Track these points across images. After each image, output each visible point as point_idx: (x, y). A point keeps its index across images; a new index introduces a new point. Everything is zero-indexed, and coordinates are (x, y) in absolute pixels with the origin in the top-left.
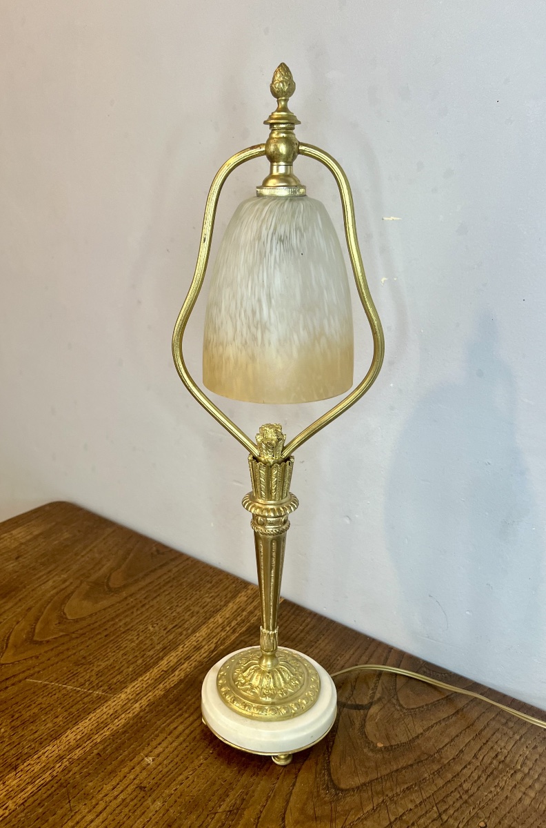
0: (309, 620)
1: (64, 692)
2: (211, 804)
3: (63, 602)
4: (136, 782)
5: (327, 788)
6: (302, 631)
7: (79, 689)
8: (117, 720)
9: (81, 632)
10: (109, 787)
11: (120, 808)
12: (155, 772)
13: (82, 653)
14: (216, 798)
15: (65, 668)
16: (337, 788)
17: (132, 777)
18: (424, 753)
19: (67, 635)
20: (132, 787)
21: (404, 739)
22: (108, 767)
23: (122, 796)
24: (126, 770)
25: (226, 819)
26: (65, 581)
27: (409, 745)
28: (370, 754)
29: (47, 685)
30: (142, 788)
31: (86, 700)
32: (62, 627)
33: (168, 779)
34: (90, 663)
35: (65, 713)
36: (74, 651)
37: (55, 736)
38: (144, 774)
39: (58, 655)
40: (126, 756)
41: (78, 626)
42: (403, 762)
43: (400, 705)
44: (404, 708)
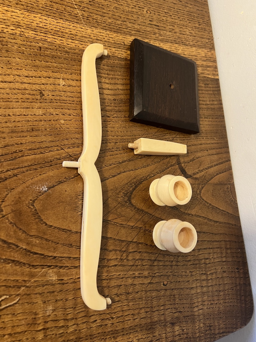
0: (216, 103)
6: (206, 105)
16: (129, 200)
43: (200, 192)
44: (200, 195)
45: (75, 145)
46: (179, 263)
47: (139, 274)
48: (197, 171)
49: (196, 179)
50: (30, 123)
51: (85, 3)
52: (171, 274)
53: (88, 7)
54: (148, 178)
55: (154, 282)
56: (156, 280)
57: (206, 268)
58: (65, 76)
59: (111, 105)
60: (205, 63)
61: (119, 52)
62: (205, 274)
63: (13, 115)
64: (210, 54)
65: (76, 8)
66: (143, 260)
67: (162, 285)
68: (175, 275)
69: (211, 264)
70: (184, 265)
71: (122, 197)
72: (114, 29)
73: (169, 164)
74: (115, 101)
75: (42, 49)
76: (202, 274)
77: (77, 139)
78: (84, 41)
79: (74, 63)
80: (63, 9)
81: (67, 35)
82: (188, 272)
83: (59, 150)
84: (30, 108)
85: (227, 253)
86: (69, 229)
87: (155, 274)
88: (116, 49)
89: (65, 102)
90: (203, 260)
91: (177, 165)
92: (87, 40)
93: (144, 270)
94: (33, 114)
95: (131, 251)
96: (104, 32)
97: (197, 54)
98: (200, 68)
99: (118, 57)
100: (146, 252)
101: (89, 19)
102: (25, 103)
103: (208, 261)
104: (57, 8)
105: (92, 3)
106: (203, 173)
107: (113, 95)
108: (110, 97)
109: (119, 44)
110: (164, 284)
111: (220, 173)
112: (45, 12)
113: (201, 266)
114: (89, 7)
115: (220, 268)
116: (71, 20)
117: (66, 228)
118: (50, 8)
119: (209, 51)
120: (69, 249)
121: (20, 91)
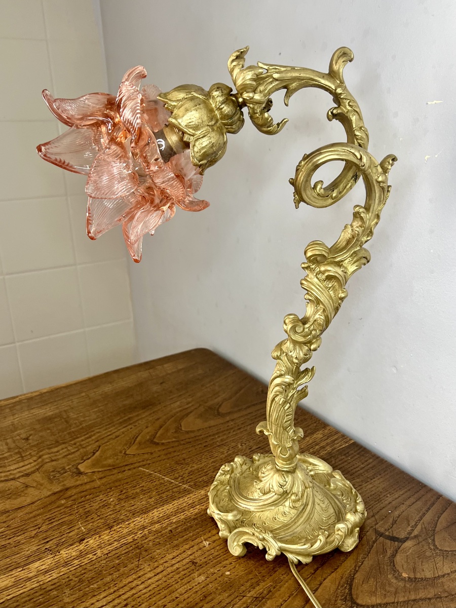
1: (162, 481)
2: (243, 588)
3: (182, 418)
4: (191, 557)
5: (345, 600)
7: (173, 481)
8: (192, 509)
9: (187, 440)
10: (171, 556)
11: (173, 574)
12: (207, 554)
13: (184, 456)
14: (248, 584)
15: (168, 465)
17: (189, 553)
18: (445, 591)
19: (177, 441)
20: (187, 560)
21: (429, 575)
22: (175, 542)
23: (177, 566)
24: (187, 547)
25: (251, 603)
26: (188, 403)
27: (432, 582)
28: (394, 581)
29: (152, 474)
30: (194, 563)
31: (175, 490)
32: (176, 435)
33: (216, 561)
34: (188, 464)
35: (157, 497)
36: (179, 454)
37: (145, 511)
38: (199, 552)
39: (167, 454)
40: (191, 537)
41: (187, 436)
42: (422, 595)
43: (435, 545)
44: (438, 548)
45: (255, 585)
48: (410, 529)
49: (416, 537)
50: (199, 593)
54: (357, 569)
58: (205, 537)
63: (180, 595)
65: (181, 485)
73: (370, 542)
75: (173, 531)
77: (252, 579)
80: (171, 493)
83: (241, 599)
84: (191, 581)
89: (219, 556)
91: (380, 537)
94: (196, 584)
101: (196, 484)
102: (185, 579)
104: (166, 496)
106: (419, 527)
111: (442, 514)
112: (158, 505)
116: (182, 496)
118: (161, 499)
121: (175, 573)
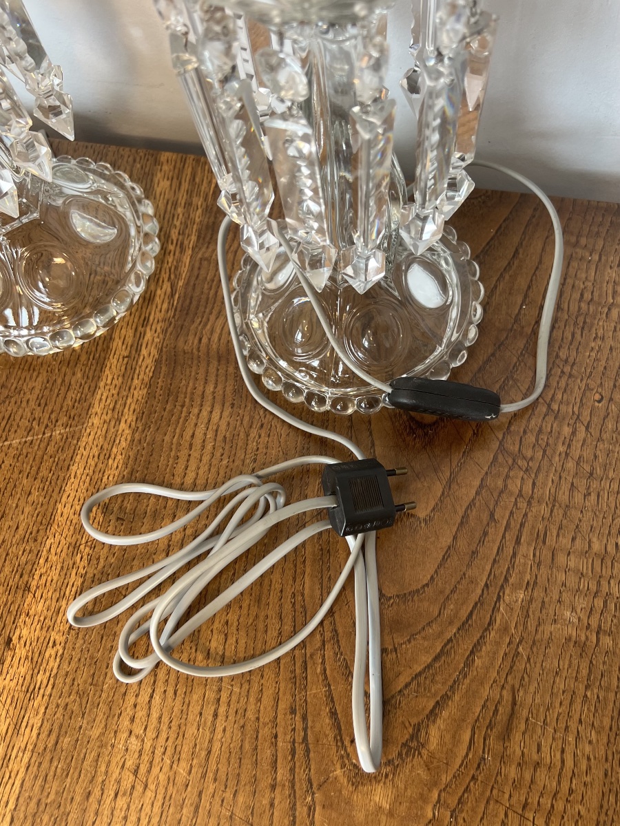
7: (29, 439)
37: (47, 521)
46: (571, 360)
47: (563, 444)
51: (41, 415)
52: (584, 382)
53: (49, 411)
55: (588, 418)
56: (586, 414)
57: (599, 304)
59: (241, 415)
60: (185, 186)
61: (142, 373)
62: (609, 309)
64: (165, 167)
65: (51, 436)
66: (540, 431)
67: (600, 405)
68: (591, 372)
69: (595, 289)
70: (578, 349)
71: (415, 439)
72: (95, 370)
74: (235, 407)
76: (607, 314)
78: (114, 436)
79: (154, 465)
80: (51, 460)
81: (100, 465)
82: (593, 344)
85: (586, 246)
86: (445, 550)
87: (573, 412)
88: (136, 376)
90: (583, 305)
92: (113, 430)
93: (559, 433)
95: (517, 449)
96: (100, 393)
97: (164, 198)
98: (194, 199)
99: (152, 377)
100: (529, 421)
101: (72, 416)
103: (587, 296)
104: (48, 471)
105: (43, 402)
107: (223, 406)
108: (226, 413)
109: (126, 369)
110: (599, 402)
112: (55, 495)
113: (591, 312)
114: (50, 408)
115: (609, 271)
116: (72, 451)
117: (442, 554)
118: (47, 483)
119: (159, 167)
120: (479, 557)
